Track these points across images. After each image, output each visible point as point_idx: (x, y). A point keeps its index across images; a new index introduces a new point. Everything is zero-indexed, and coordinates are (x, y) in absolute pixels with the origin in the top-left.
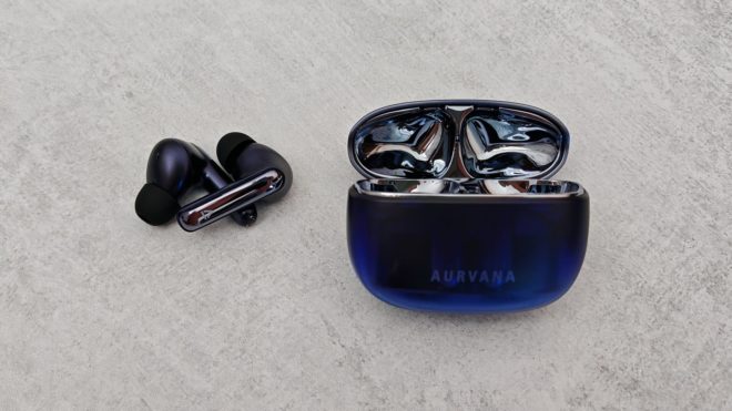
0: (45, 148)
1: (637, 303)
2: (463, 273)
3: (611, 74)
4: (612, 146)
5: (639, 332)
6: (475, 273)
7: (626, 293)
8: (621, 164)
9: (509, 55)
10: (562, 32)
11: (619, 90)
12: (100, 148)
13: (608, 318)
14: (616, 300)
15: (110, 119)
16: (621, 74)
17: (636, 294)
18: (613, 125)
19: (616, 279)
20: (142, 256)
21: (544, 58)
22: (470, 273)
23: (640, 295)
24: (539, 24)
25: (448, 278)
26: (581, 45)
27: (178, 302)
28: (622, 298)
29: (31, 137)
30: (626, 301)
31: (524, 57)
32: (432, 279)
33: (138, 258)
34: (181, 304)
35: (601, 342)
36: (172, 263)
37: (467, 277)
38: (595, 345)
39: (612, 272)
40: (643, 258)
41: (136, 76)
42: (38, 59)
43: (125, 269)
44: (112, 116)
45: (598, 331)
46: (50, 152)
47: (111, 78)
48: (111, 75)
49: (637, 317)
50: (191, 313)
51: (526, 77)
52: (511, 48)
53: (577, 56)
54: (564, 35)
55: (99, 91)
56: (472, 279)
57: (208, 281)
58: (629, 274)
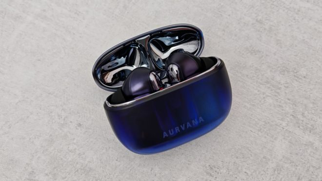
0: (47, 174)
2: (178, 128)
6: (184, 125)
9: (265, 29)
10: (284, 7)
12: (77, 163)
15: (75, 144)
21: (282, 25)
22: (181, 126)
24: (273, 6)
25: (172, 133)
26: (296, 10)
29: (35, 171)
31: (273, 27)
32: (164, 137)
37: (180, 129)
41: (78, 113)
42: (18, 122)
44: (75, 141)
46: (50, 176)
47: (64, 120)
48: (63, 118)
52: (264, 25)
53: (297, 18)
54: (287, 9)
55: (61, 129)
56: (183, 128)
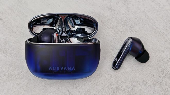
1: (166, 79)
2: (59, 67)
3: (156, 4)
4: (157, 28)
5: (167, 88)
7: (162, 76)
8: (160, 33)
11: (158, 9)
13: (157, 84)
14: (160, 78)
16: (159, 4)
17: (166, 76)
18: (157, 21)
19: (159, 71)
20: (8, 73)
23: (167, 76)
25: (54, 69)
27: (21, 87)
28: (161, 77)
30: (163, 78)
32: (49, 70)
33: (7, 74)
34: (22, 88)
35: (155, 92)
36: (18, 75)
37: (60, 69)
38: (153, 93)
39: (158, 69)
40: (168, 64)
43: (3, 77)
45: (154, 88)
49: (166, 83)
50: (25, 91)
51: (129, 6)
57: (30, 80)
58: (163, 69)
